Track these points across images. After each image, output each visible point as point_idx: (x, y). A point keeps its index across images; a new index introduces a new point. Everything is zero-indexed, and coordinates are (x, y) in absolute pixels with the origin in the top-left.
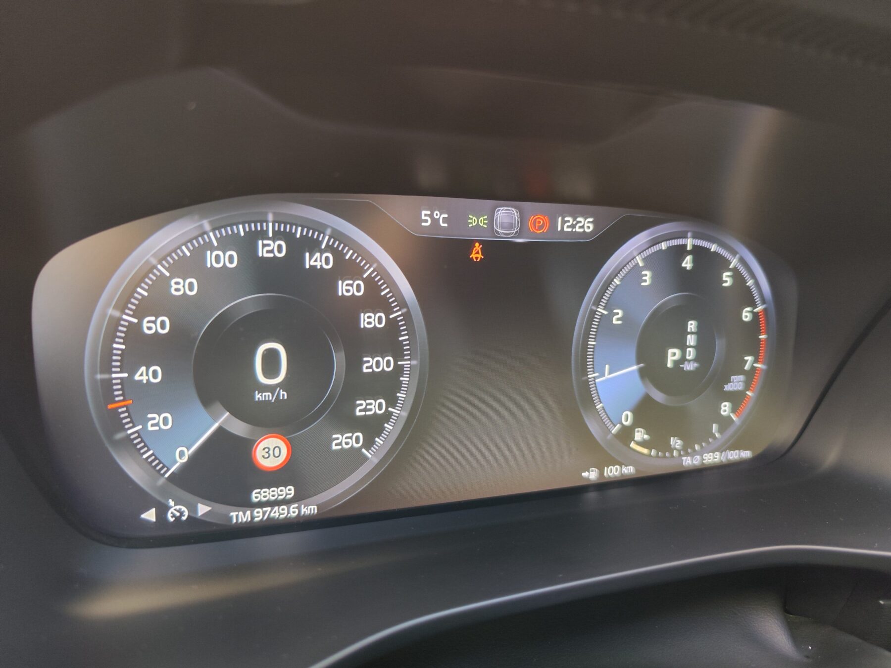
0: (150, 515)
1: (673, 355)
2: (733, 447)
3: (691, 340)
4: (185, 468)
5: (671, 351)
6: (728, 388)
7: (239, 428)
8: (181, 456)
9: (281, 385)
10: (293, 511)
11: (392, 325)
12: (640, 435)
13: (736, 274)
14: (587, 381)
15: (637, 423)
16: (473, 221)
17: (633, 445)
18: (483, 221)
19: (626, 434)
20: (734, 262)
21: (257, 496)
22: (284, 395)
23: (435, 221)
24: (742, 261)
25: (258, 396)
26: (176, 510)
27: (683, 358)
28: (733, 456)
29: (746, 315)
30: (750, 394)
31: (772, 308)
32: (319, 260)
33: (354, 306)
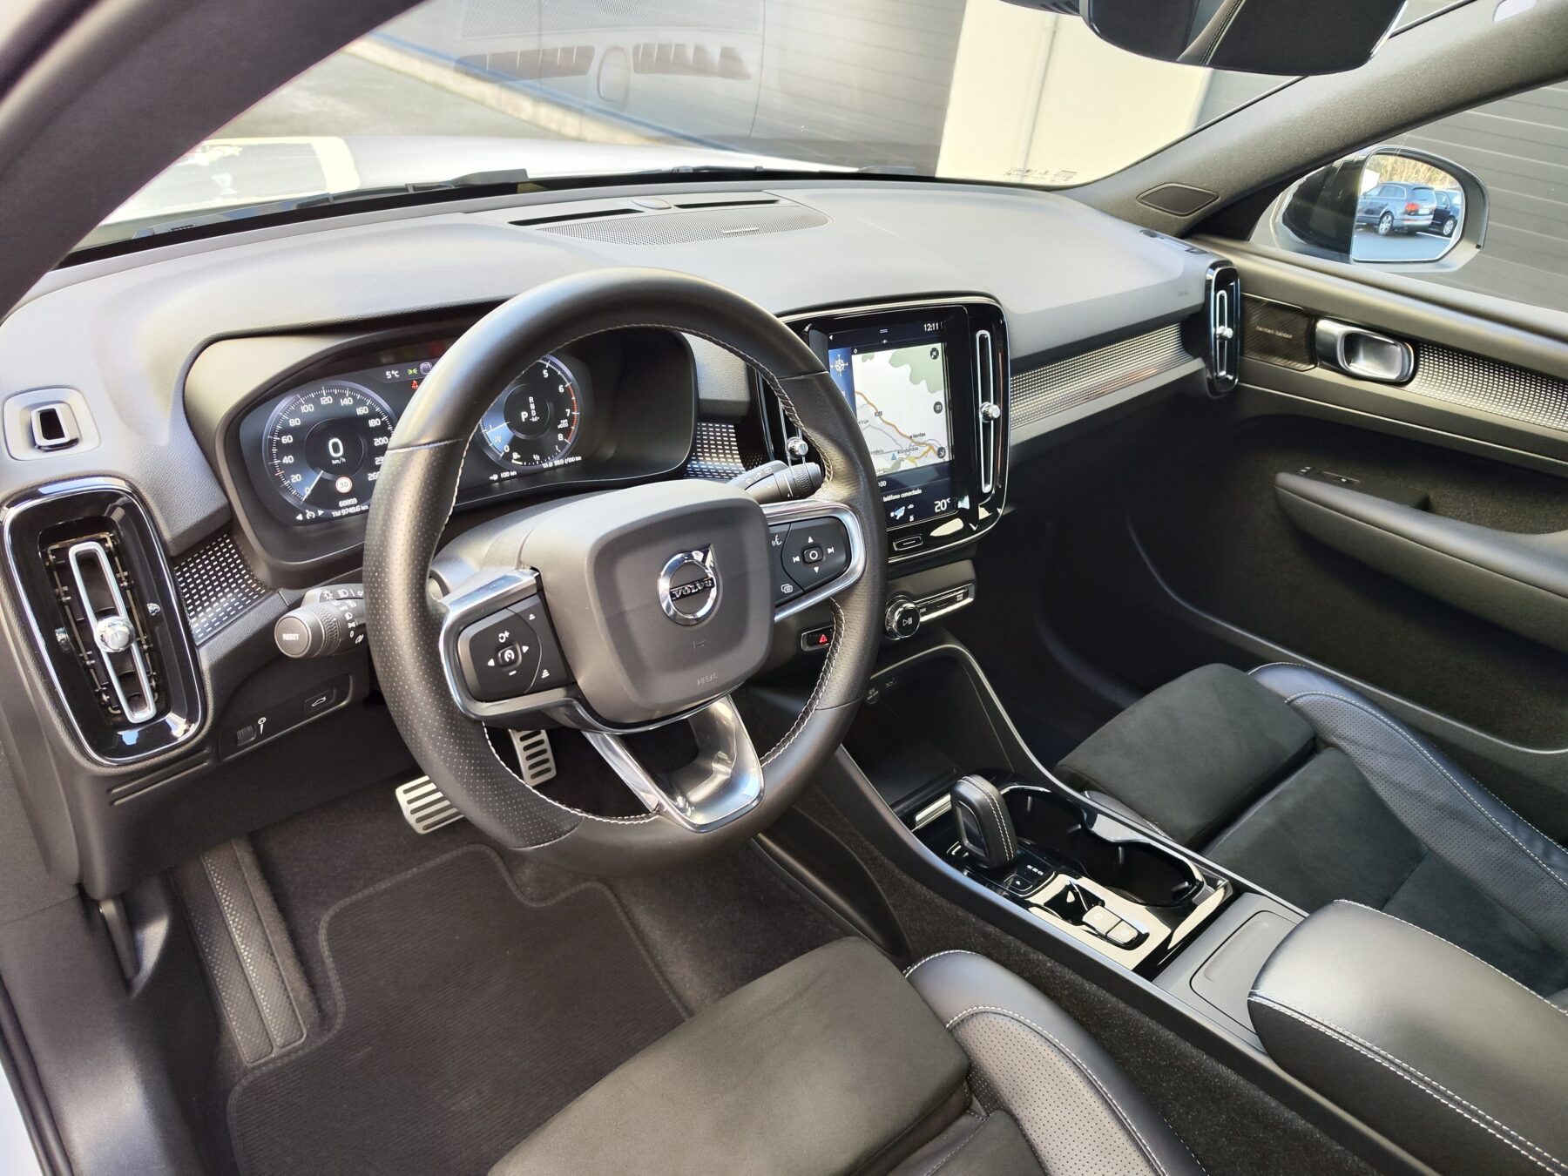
0: (300, 517)
1: (524, 415)
2: (570, 456)
3: (532, 406)
4: (309, 496)
5: (523, 413)
6: (560, 426)
7: (328, 476)
8: (308, 491)
9: (342, 456)
10: (357, 509)
11: (384, 423)
12: (516, 456)
13: (550, 370)
14: (482, 435)
15: (512, 450)
16: (410, 372)
17: (513, 461)
18: (415, 371)
19: (508, 457)
20: (548, 365)
21: (341, 504)
22: (344, 460)
23: (393, 375)
24: (552, 363)
25: (334, 462)
26: (310, 514)
27: (530, 416)
28: (571, 460)
29: (561, 389)
30: (573, 428)
31: (576, 384)
32: (347, 402)
33: (365, 418)
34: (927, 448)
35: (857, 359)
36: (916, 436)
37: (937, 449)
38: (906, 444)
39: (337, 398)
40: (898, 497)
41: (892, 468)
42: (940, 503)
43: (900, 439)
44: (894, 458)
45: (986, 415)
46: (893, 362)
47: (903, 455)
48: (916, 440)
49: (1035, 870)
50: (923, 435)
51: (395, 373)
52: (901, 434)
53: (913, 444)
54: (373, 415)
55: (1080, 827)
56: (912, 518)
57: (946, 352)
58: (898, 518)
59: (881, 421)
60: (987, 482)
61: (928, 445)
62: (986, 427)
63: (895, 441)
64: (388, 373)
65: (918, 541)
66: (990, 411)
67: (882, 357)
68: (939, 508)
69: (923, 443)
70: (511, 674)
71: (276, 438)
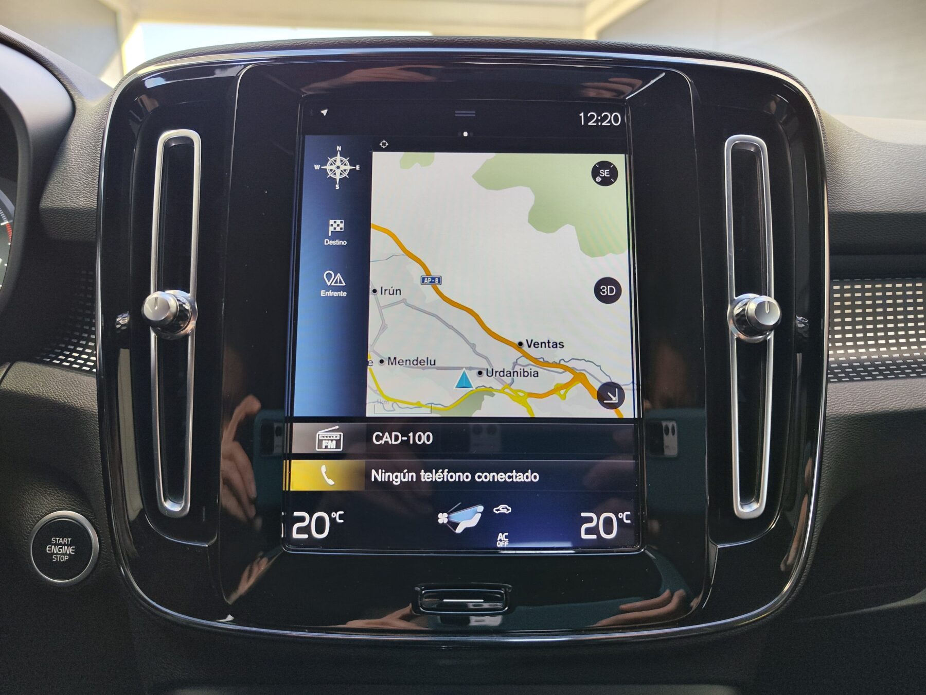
34: (568, 377)
35: (386, 160)
36: (536, 345)
37: (597, 386)
38: (505, 358)
40: (465, 477)
41: (459, 404)
44: (464, 383)
46: (485, 180)
48: (532, 351)
53: (523, 361)
58: (459, 530)
59: (438, 297)
61: (572, 370)
62: (750, 350)
63: (473, 346)
67: (458, 164)
69: (556, 365)
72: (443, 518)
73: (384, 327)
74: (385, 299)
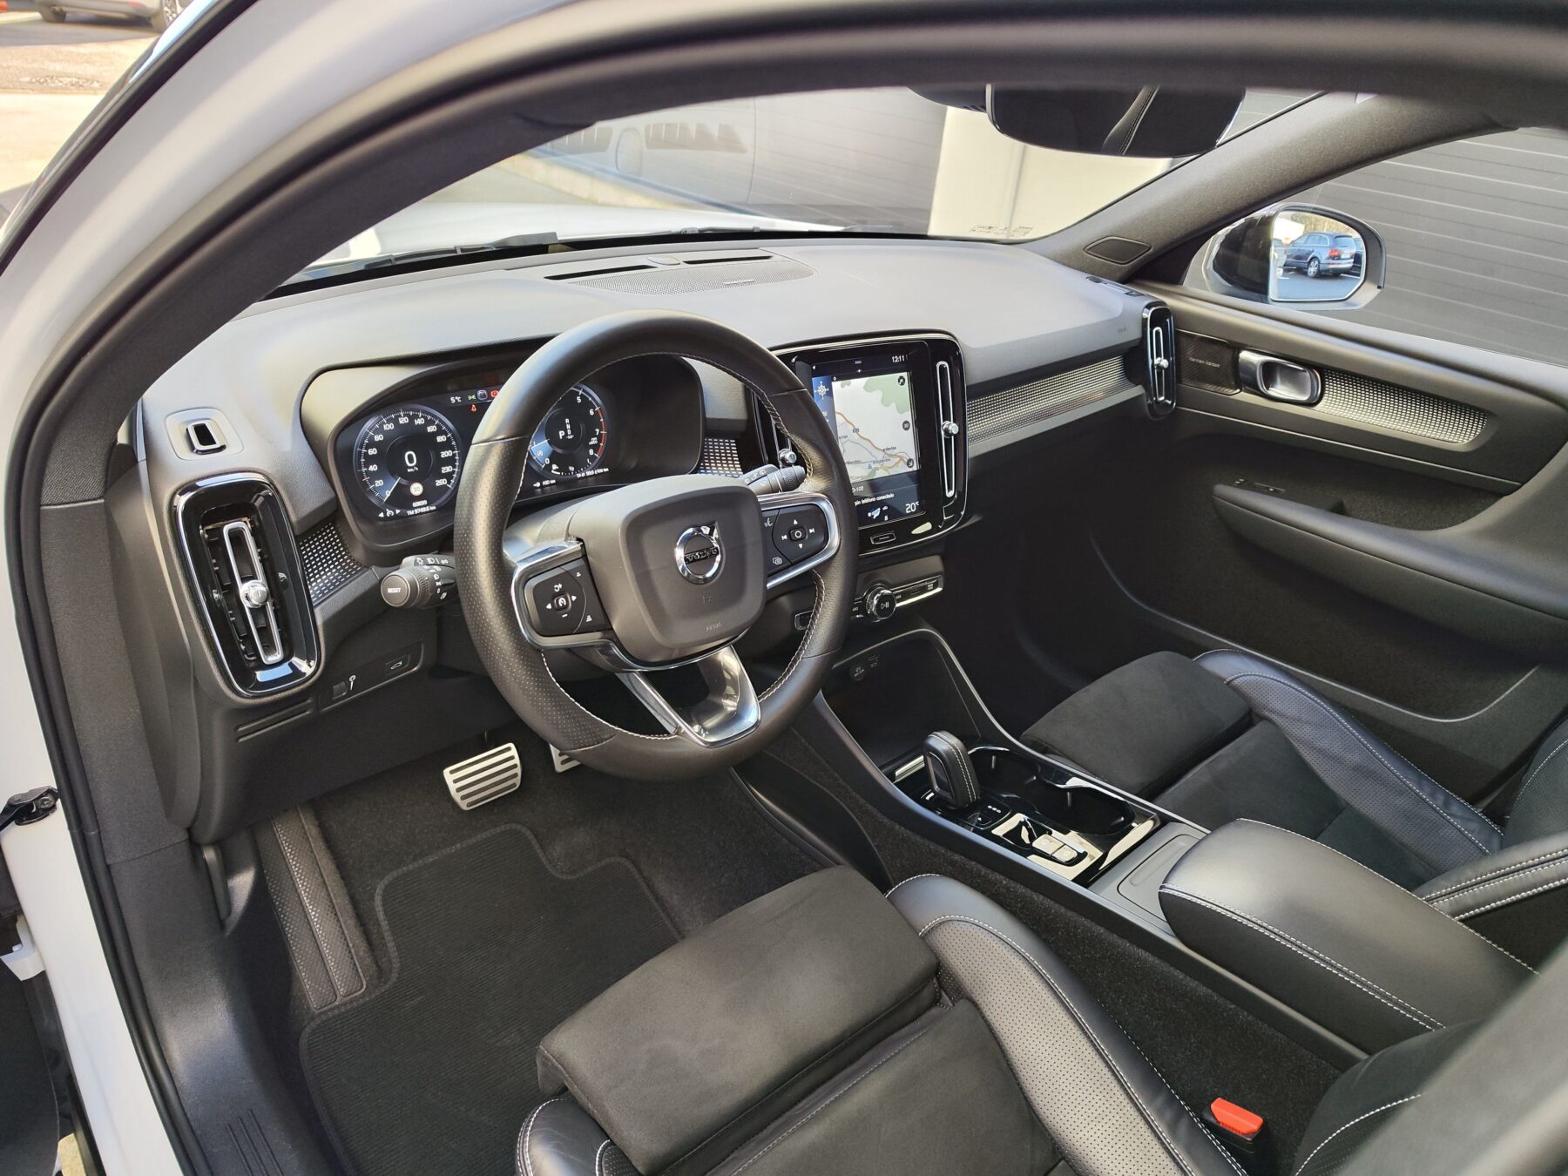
0: (382, 515)
1: (562, 434)
2: (599, 468)
3: (568, 427)
4: (389, 498)
5: (560, 432)
6: (591, 443)
7: (404, 482)
8: (388, 494)
9: (416, 466)
10: (427, 509)
11: (448, 439)
12: (555, 467)
13: (582, 396)
14: (529, 450)
15: (552, 462)
16: (470, 398)
17: (553, 472)
18: (473, 397)
19: (549, 467)
20: (581, 392)
21: (415, 505)
22: (417, 469)
23: (456, 400)
24: (584, 391)
25: (409, 470)
26: (389, 513)
27: (566, 434)
28: (600, 471)
29: (592, 412)
30: (601, 444)
31: (603, 407)
32: (420, 421)
33: (435, 435)
34: (898, 459)
35: (836, 385)
36: (888, 449)
37: (906, 461)
38: (880, 456)
39: (412, 419)
40: (874, 500)
41: (869, 475)
42: (909, 506)
43: (875, 452)
44: (870, 467)
45: (947, 431)
46: (867, 388)
47: (877, 465)
48: (888, 452)
49: (994, 809)
50: (894, 448)
51: (458, 398)
52: (876, 448)
53: (886, 456)
54: (440, 432)
55: (1035, 778)
56: (886, 518)
57: (912, 380)
58: (875, 516)
59: (858, 436)
60: (950, 488)
61: (899, 456)
62: (948, 442)
63: (871, 453)
64: (452, 399)
65: (891, 537)
66: (950, 428)
67: (858, 383)
68: (909, 510)
69: (895, 455)
70: (564, 616)
71: (364, 451)
72: (869, 515)
73: (844, 451)
74: (843, 440)
